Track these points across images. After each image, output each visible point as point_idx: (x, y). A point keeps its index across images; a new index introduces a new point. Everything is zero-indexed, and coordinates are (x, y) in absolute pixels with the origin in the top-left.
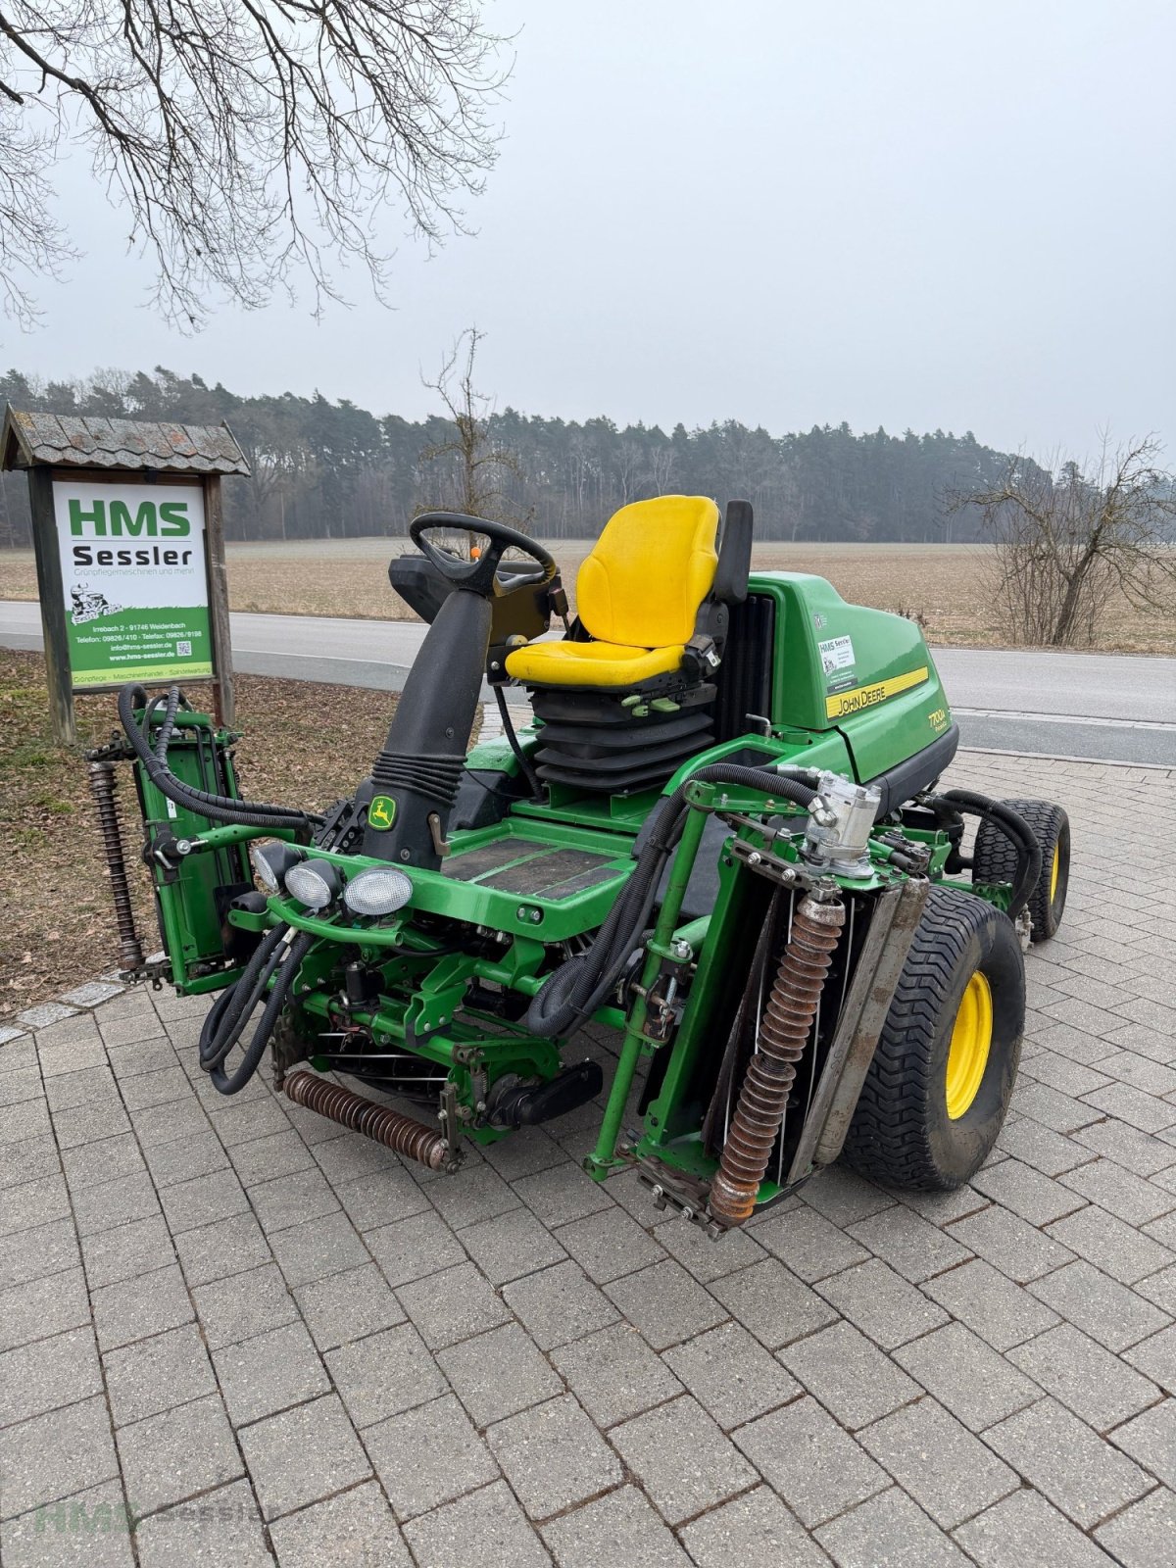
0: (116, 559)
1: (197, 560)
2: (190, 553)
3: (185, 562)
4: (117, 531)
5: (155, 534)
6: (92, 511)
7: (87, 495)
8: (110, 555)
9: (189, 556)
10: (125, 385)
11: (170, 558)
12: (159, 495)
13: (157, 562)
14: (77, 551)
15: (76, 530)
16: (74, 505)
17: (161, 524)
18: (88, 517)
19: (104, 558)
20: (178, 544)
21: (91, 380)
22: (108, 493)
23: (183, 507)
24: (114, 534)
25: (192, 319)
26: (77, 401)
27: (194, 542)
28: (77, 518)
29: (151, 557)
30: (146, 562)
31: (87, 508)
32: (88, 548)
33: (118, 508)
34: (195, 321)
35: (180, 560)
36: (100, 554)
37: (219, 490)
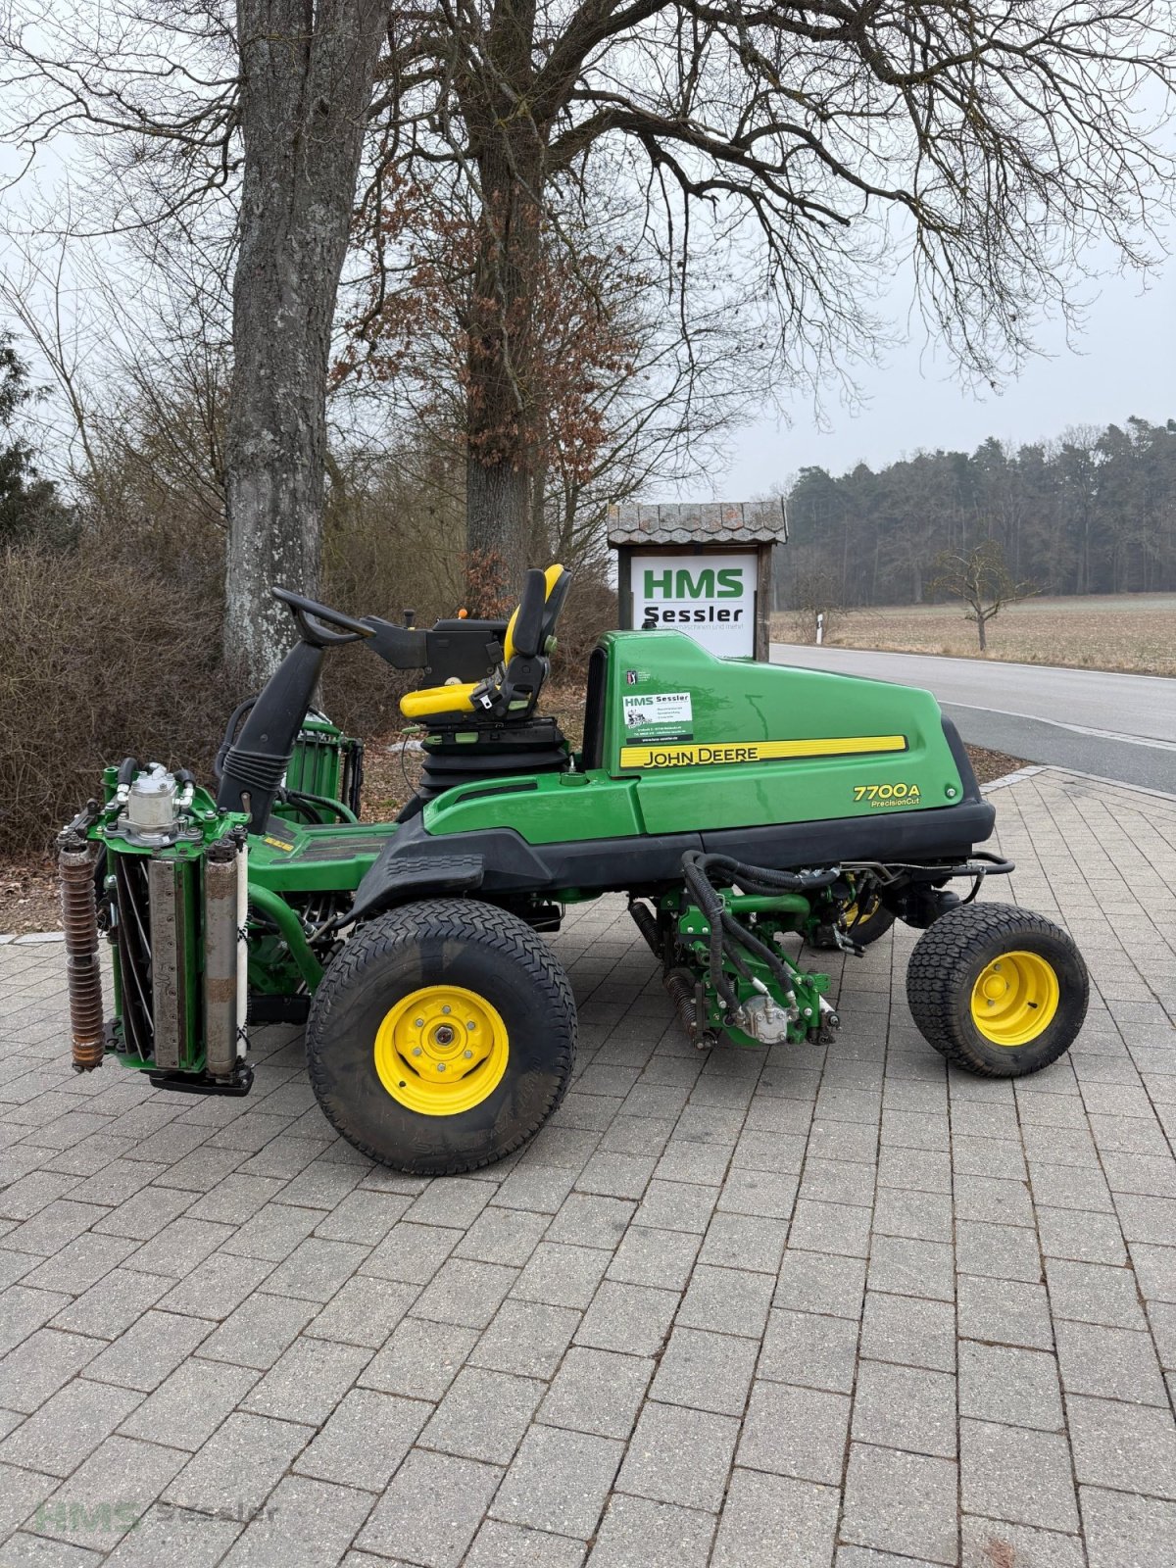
0: (677, 617)
1: (747, 619)
2: (741, 611)
3: (736, 619)
4: (680, 594)
5: (712, 596)
6: (662, 579)
7: (658, 566)
8: (673, 614)
9: (740, 614)
10: (1093, 439)
11: (723, 615)
12: (717, 564)
13: (711, 619)
14: (647, 611)
15: (649, 594)
16: (649, 575)
17: (718, 587)
18: (658, 584)
19: (668, 616)
20: (730, 604)
21: (1060, 439)
22: (675, 564)
23: (738, 572)
24: (678, 596)
25: (992, 384)
26: (1045, 459)
27: (745, 602)
28: (650, 583)
29: (707, 615)
30: (703, 619)
31: (658, 576)
32: (656, 609)
33: (684, 575)
34: (996, 386)
35: (732, 617)
36: (665, 613)
37: (769, 557)
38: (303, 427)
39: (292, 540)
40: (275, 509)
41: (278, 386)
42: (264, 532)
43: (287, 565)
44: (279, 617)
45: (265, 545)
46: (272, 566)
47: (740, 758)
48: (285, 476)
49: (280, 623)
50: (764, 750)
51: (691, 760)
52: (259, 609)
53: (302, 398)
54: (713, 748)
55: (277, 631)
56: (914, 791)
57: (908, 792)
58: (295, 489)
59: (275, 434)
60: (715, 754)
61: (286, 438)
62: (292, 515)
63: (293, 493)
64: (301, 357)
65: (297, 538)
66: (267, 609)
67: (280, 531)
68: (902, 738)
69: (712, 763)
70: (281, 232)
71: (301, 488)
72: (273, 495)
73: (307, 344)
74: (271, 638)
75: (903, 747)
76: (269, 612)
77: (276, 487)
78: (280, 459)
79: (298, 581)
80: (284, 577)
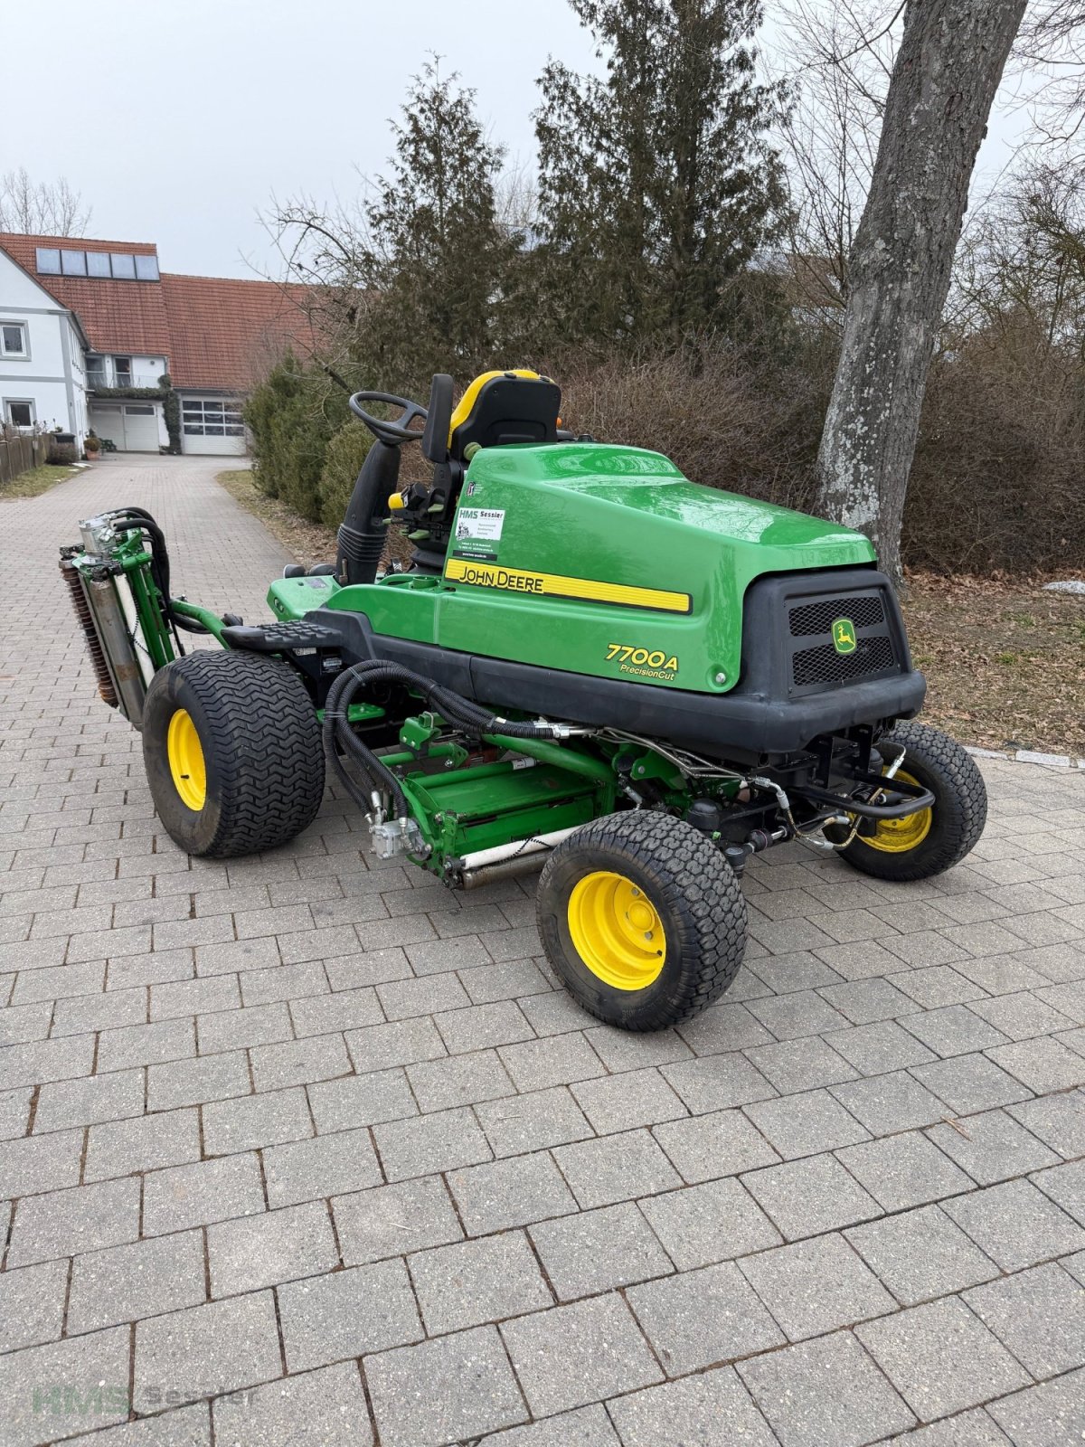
38: (920, 230)
39: (886, 352)
40: (876, 322)
41: (899, 190)
42: (862, 346)
43: (877, 379)
44: (859, 432)
45: (859, 358)
46: (863, 380)
47: (529, 587)
48: (890, 286)
49: (859, 438)
50: (552, 583)
51: (492, 582)
52: (842, 424)
53: (924, 199)
54: (510, 572)
55: (854, 446)
56: (673, 664)
57: (664, 663)
58: (899, 300)
59: (887, 242)
60: (509, 579)
61: (899, 245)
62: (891, 327)
63: (897, 305)
64: (932, 153)
65: (893, 351)
66: (848, 423)
67: (876, 344)
68: (687, 597)
69: (506, 589)
70: (933, 16)
71: (907, 296)
72: (877, 307)
73: (942, 138)
74: (846, 453)
75: (685, 608)
76: (850, 427)
77: (881, 298)
78: (888, 268)
79: (885, 395)
80: (871, 391)
